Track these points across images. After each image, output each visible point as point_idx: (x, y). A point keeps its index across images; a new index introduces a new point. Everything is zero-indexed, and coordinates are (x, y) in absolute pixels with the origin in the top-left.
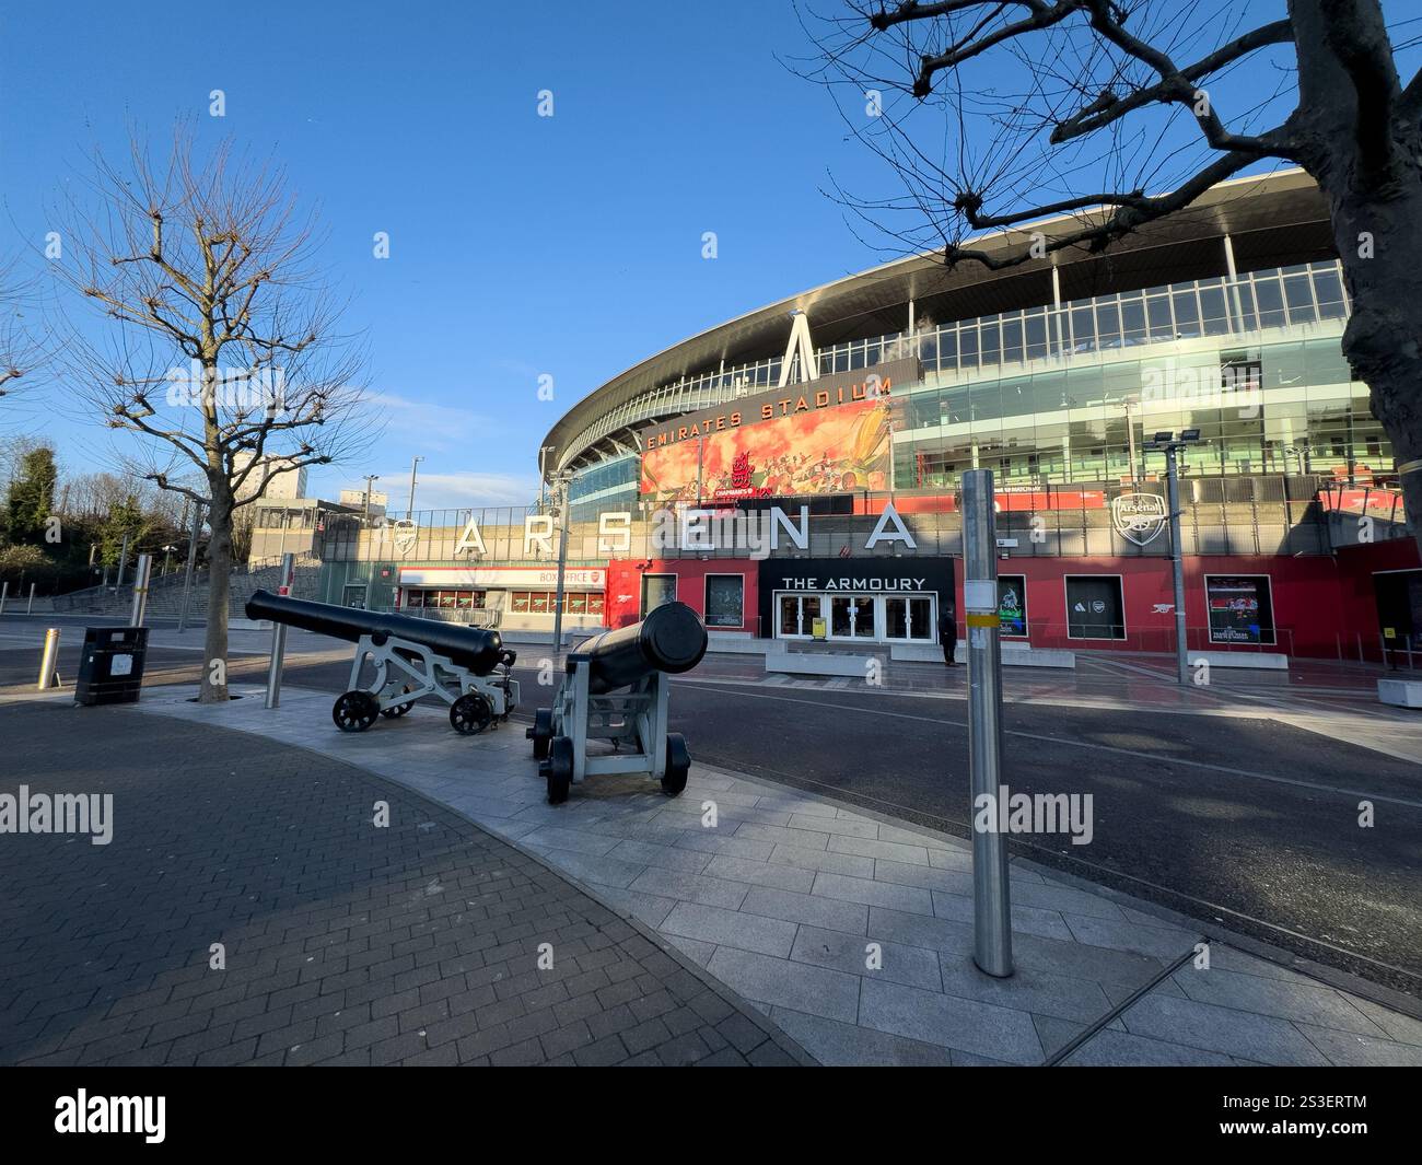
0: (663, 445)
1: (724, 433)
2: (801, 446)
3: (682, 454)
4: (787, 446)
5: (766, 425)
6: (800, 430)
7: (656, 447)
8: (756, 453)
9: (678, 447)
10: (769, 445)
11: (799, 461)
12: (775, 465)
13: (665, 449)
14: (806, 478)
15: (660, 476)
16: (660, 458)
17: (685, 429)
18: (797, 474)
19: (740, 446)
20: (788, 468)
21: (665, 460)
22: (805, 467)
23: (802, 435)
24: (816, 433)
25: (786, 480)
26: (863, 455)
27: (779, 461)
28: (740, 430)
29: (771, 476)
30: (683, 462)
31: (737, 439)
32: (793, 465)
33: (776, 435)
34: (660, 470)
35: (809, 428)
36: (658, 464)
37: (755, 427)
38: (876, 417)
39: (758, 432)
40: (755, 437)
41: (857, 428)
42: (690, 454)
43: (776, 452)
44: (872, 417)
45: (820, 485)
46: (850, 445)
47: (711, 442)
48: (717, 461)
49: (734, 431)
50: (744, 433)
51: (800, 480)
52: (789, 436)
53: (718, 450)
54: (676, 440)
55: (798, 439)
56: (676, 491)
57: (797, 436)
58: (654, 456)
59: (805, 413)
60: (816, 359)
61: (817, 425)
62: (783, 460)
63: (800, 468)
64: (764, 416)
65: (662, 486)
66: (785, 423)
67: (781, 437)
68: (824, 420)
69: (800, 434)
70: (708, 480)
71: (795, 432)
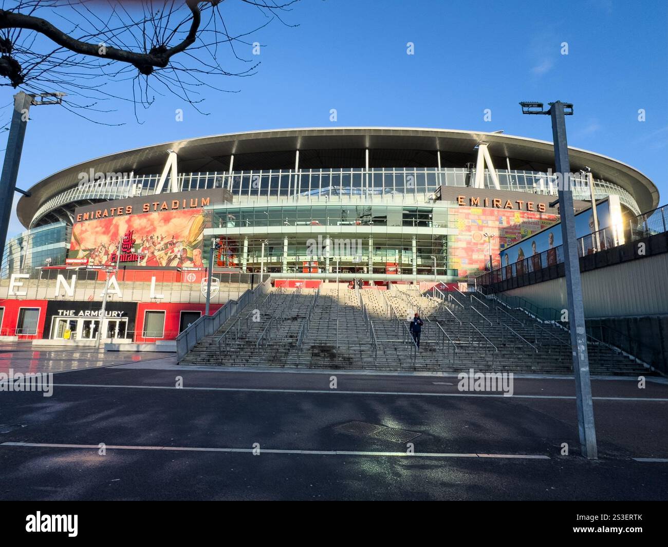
0: (86, 220)
1: (122, 217)
2: (162, 231)
3: (96, 227)
4: (154, 229)
5: (145, 216)
6: (162, 221)
7: (82, 220)
8: (137, 231)
9: (94, 222)
10: (145, 228)
11: (160, 239)
12: (147, 240)
13: (87, 222)
14: (162, 249)
15: (83, 239)
16: (84, 228)
17: (100, 211)
18: (158, 247)
19: (130, 227)
20: (153, 243)
21: (86, 230)
22: (162, 243)
23: (163, 224)
24: (170, 223)
25: (152, 250)
26: (192, 240)
27: (149, 238)
28: (131, 217)
29: (144, 246)
30: (97, 233)
31: (128, 222)
32: (156, 241)
33: (149, 222)
34: (83, 236)
35: (167, 220)
36: (82, 232)
37: (139, 216)
38: (200, 219)
39: (140, 219)
40: (139, 222)
41: (191, 223)
42: (101, 228)
43: (149, 232)
44: (199, 218)
45: (169, 254)
46: (186, 233)
47: (114, 222)
48: (116, 234)
49: (127, 217)
50: (132, 219)
51: (159, 250)
52: (156, 223)
53: (117, 227)
54: (94, 218)
55: (160, 226)
56: (91, 250)
57: (160, 224)
58: (80, 226)
59: (166, 212)
60: (178, 179)
61: (171, 219)
62: (151, 238)
63: (160, 243)
64: (144, 210)
65: (82, 247)
66: (155, 216)
67: (152, 224)
68: (175, 217)
69: (162, 223)
70: (109, 245)
71: (160, 222)
